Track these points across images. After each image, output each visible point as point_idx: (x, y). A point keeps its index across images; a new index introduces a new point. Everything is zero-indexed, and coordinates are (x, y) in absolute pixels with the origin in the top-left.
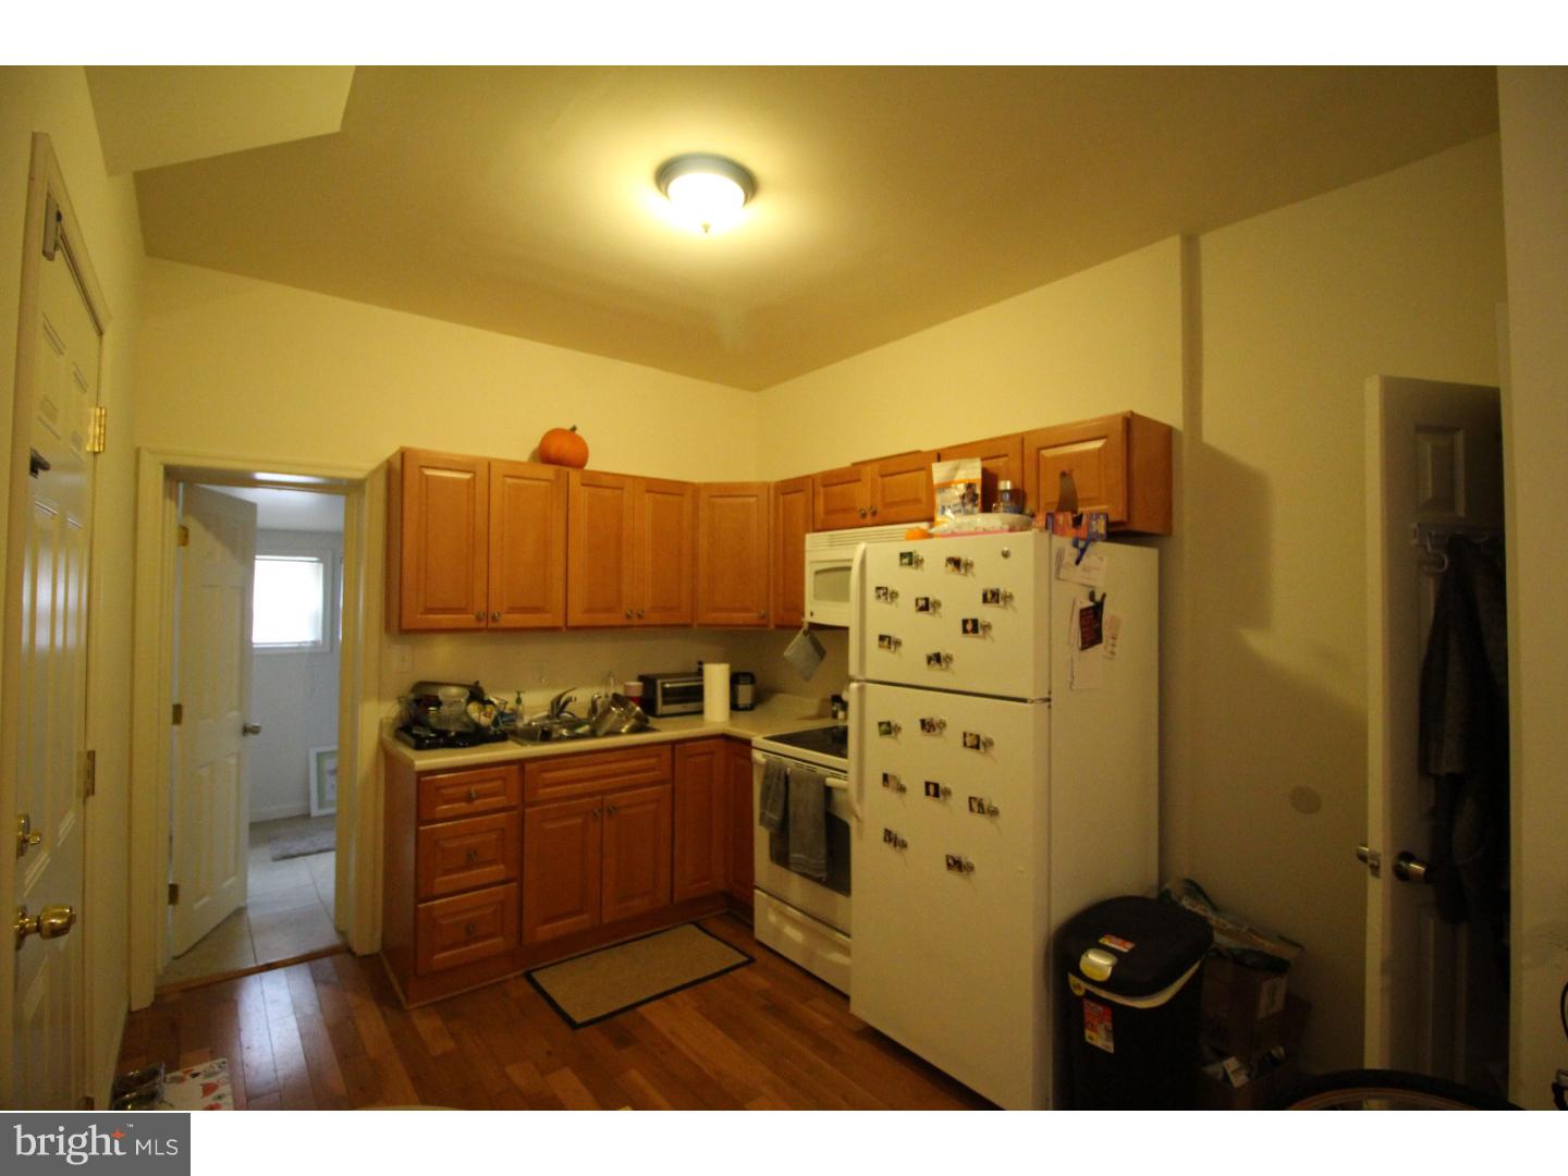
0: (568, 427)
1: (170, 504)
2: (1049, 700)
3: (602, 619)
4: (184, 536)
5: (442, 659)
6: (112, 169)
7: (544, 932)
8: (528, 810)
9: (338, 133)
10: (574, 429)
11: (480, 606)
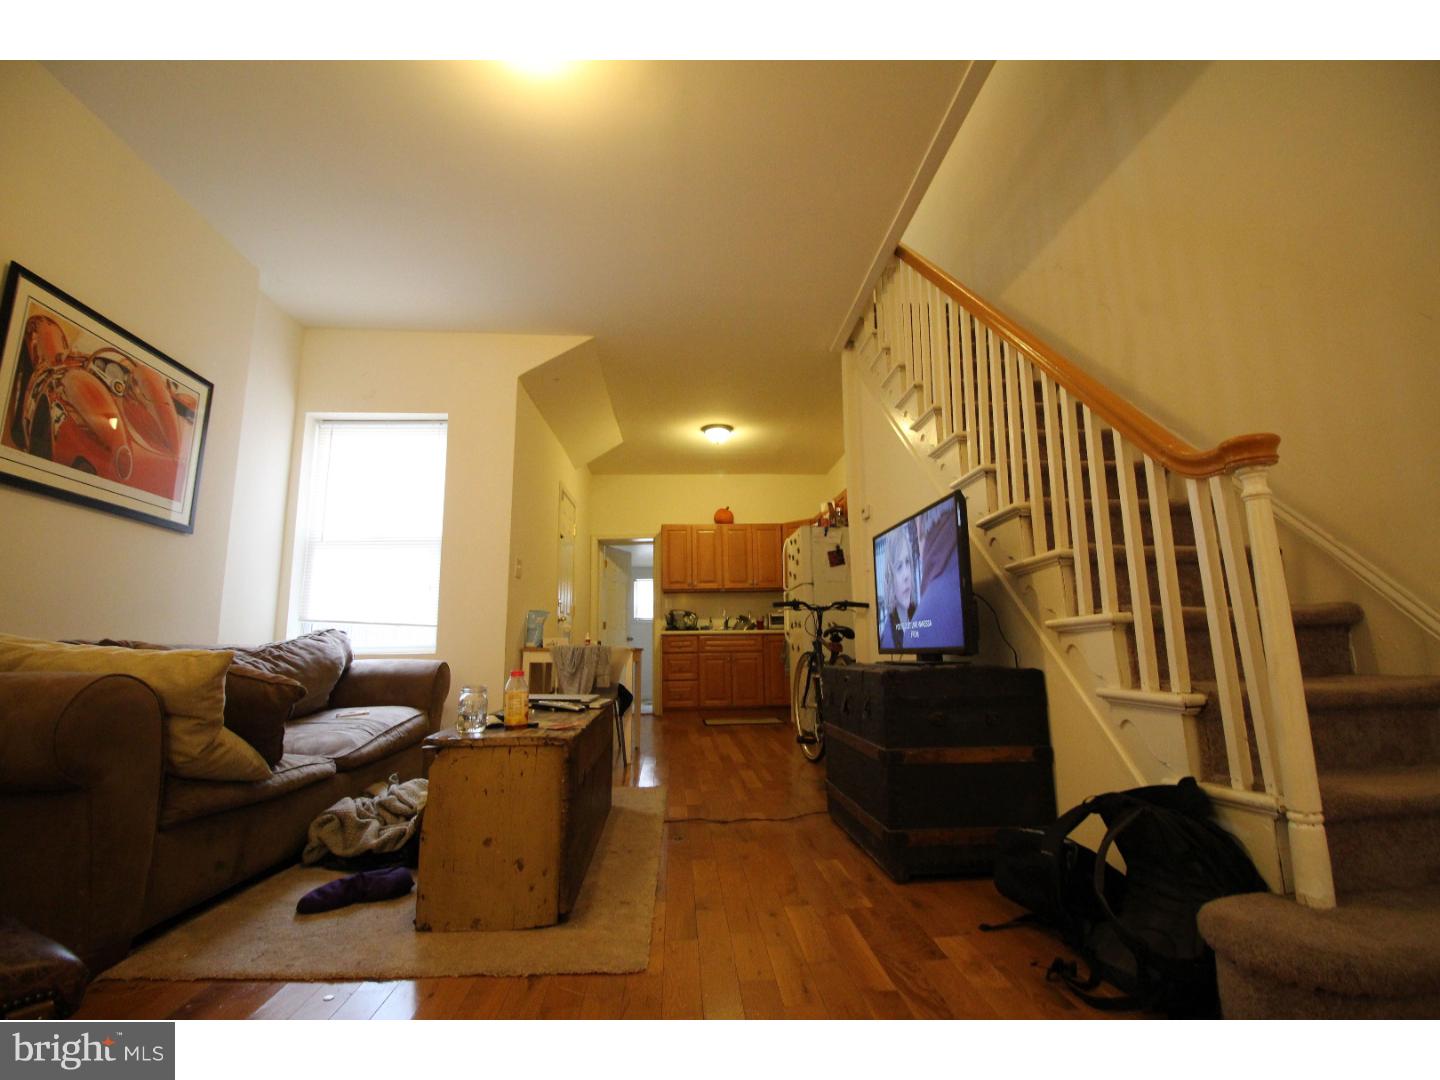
0: (725, 507)
1: (601, 554)
2: (812, 584)
3: (740, 586)
4: (606, 562)
5: (683, 603)
6: (576, 467)
7: (709, 703)
8: (701, 654)
9: (621, 445)
10: (728, 508)
11: (689, 580)
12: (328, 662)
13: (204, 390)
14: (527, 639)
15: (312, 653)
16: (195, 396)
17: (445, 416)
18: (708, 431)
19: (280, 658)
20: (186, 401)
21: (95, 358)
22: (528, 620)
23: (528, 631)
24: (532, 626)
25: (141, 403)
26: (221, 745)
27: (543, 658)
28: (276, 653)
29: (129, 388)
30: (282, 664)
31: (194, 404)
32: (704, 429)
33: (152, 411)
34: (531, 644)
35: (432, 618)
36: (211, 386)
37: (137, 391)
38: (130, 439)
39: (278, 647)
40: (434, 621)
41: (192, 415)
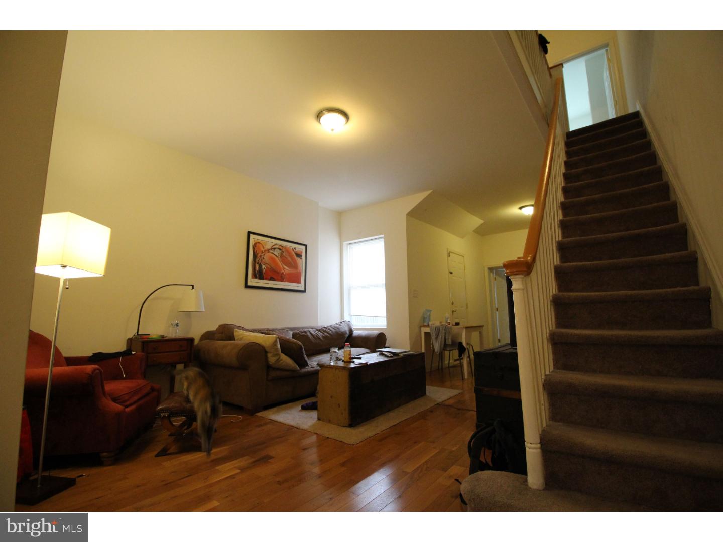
1: (491, 274)
6: (462, 238)
9: (483, 223)
12: (340, 333)
13: (304, 248)
14: (424, 322)
15: (335, 329)
16: (301, 250)
17: (383, 236)
18: (523, 209)
19: (325, 331)
20: (298, 253)
21: (271, 249)
22: (423, 314)
23: (424, 319)
24: (426, 316)
25: (285, 257)
26: (281, 360)
27: (427, 330)
28: (324, 330)
29: (282, 254)
30: (326, 334)
31: (301, 253)
32: (521, 208)
33: (289, 259)
34: (426, 324)
35: (384, 313)
36: (306, 246)
37: (284, 254)
38: (284, 268)
39: (326, 328)
40: (385, 314)
41: (301, 256)
